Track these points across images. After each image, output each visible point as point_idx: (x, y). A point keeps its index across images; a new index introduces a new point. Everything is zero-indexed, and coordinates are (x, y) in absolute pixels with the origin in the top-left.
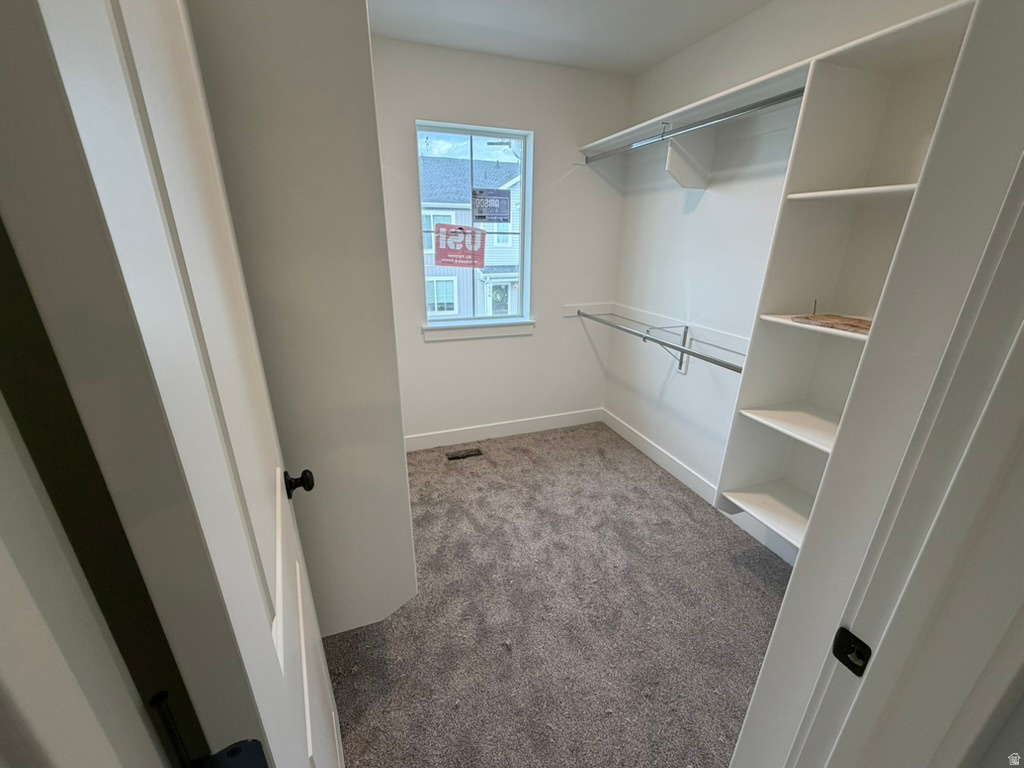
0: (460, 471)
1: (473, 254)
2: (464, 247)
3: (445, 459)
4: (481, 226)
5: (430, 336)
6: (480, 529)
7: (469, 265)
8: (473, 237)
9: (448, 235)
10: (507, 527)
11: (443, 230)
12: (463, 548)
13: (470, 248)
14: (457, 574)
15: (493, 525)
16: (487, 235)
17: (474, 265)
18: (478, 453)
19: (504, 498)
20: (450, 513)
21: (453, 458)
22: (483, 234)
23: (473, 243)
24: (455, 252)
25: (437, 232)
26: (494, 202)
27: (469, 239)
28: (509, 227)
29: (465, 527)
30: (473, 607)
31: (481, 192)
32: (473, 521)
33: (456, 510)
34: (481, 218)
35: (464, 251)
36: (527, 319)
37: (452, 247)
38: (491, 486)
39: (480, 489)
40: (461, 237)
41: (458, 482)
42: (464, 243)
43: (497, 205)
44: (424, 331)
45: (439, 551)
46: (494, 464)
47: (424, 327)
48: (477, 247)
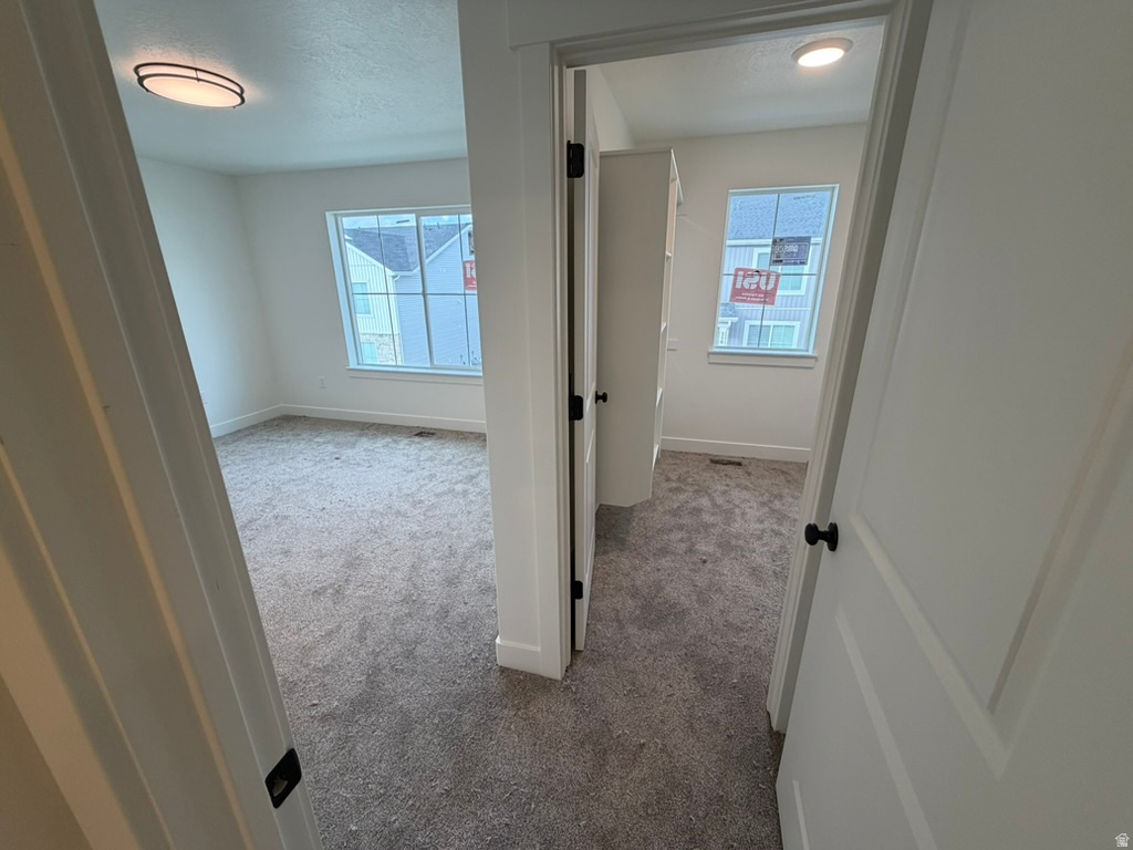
0: (718, 472)
1: (766, 293)
2: (758, 286)
3: (708, 462)
4: (779, 269)
5: (713, 359)
6: (715, 505)
7: (760, 302)
8: (768, 279)
9: (744, 277)
10: (737, 510)
11: (741, 273)
12: (697, 511)
13: (763, 288)
14: (686, 520)
15: (726, 506)
16: (781, 278)
17: (765, 302)
18: (739, 464)
19: (746, 495)
20: (696, 491)
21: (716, 462)
22: (778, 276)
23: (767, 284)
24: (749, 291)
25: (736, 275)
26: (794, 248)
27: (764, 279)
28: (806, 269)
29: (705, 502)
30: (690, 539)
31: (781, 240)
32: (712, 499)
33: (701, 490)
34: (778, 262)
35: (758, 290)
36: (810, 353)
37: (747, 287)
38: (738, 486)
39: (727, 485)
40: (757, 278)
41: (712, 477)
42: (758, 283)
43: (796, 250)
44: (710, 354)
45: (679, 507)
46: (749, 474)
47: (710, 350)
48: (770, 287)
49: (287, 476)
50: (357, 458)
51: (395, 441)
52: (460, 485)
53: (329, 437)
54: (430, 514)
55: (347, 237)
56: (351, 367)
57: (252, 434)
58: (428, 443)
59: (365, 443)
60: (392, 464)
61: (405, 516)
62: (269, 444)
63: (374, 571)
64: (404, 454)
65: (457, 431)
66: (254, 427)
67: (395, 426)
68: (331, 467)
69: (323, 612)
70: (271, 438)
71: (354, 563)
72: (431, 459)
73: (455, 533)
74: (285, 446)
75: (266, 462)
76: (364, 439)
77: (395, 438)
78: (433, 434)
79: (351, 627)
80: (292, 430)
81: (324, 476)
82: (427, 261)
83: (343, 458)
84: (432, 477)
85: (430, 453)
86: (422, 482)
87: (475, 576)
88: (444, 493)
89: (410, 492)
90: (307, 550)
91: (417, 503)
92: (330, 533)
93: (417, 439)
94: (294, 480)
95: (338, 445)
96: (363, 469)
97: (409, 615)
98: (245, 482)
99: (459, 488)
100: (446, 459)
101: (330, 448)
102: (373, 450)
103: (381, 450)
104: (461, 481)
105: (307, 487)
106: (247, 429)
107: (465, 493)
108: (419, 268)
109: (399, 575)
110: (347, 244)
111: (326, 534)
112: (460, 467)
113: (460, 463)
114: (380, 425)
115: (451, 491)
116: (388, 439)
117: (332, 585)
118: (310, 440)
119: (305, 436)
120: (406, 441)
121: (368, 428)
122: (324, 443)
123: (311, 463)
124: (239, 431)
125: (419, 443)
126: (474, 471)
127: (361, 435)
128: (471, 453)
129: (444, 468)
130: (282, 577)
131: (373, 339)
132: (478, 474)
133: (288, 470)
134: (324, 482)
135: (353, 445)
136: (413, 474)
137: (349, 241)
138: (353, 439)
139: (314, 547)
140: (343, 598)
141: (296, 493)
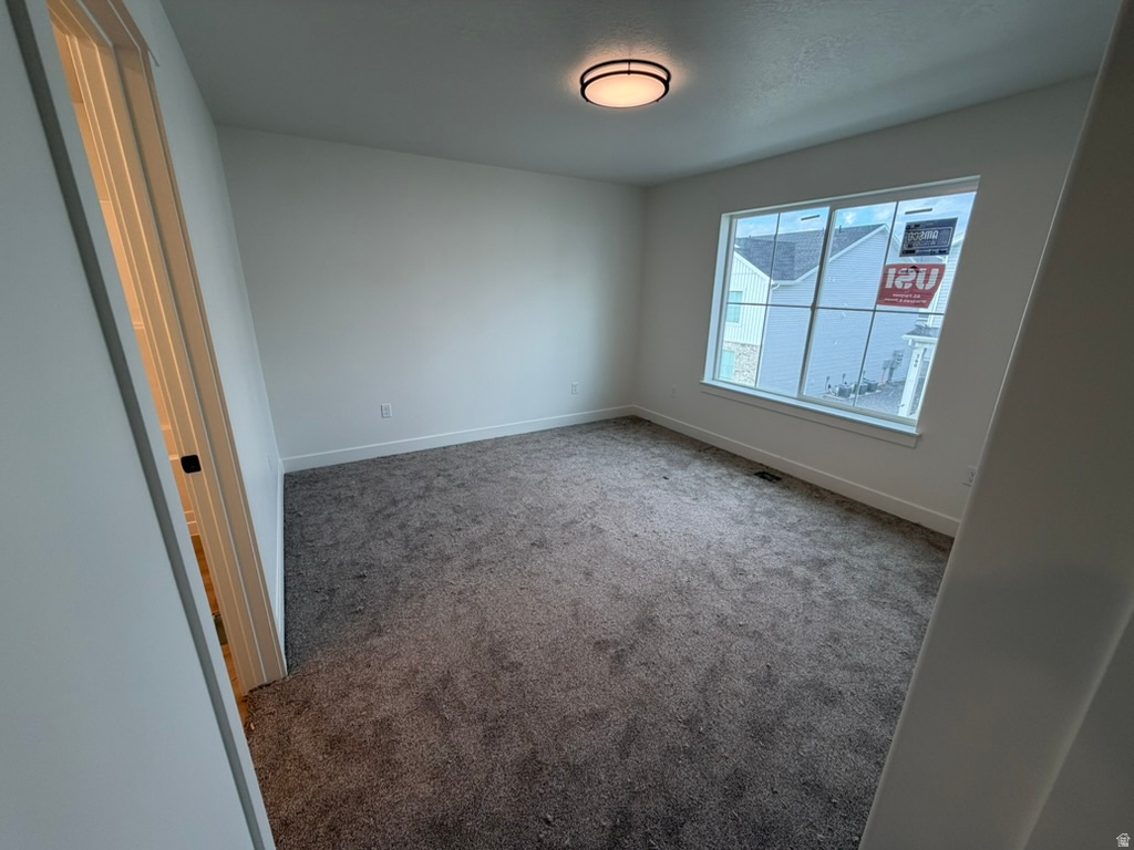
49: (616, 483)
50: (685, 484)
51: (731, 476)
52: (802, 569)
53: (665, 449)
54: (751, 596)
55: (736, 246)
56: (705, 381)
57: (602, 429)
58: (769, 490)
59: (697, 468)
60: (720, 504)
61: (718, 584)
62: (613, 442)
63: (664, 650)
64: (736, 496)
65: (811, 485)
66: (607, 421)
67: (735, 456)
68: (657, 487)
69: (596, 678)
70: (615, 437)
71: (646, 624)
72: (769, 514)
73: (781, 646)
74: (625, 448)
75: (604, 461)
76: (698, 463)
77: (732, 471)
78: (778, 479)
79: (618, 720)
80: (634, 433)
81: (647, 495)
82: (829, 260)
83: (671, 479)
84: (765, 540)
85: (770, 505)
86: (750, 544)
87: (799, 746)
88: (777, 572)
89: (732, 551)
90: (607, 581)
91: (739, 572)
92: (633, 570)
93: (757, 480)
94: (620, 489)
95: (670, 462)
96: (687, 500)
97: (688, 753)
98: (582, 476)
99: (799, 571)
100: (790, 520)
101: (663, 463)
102: (704, 479)
103: (713, 482)
104: (803, 563)
105: (628, 502)
106: (600, 422)
107: (807, 585)
108: (818, 267)
109: (691, 676)
110: (735, 253)
111: (629, 569)
112: (807, 540)
113: (808, 534)
114: (718, 449)
115: (786, 573)
116: (723, 471)
117: (617, 643)
118: (647, 449)
119: (644, 442)
120: (744, 479)
121: (705, 450)
122: (659, 456)
123: (640, 476)
124: (594, 423)
125: (758, 486)
126: (827, 554)
127: (695, 457)
128: (825, 523)
129: (783, 532)
130: (575, 603)
131: (734, 348)
132: (833, 560)
133: (619, 476)
134: (646, 502)
135: (684, 466)
136: (742, 528)
137: (738, 250)
138: (687, 459)
139: (614, 581)
140: (622, 672)
141: (617, 504)
